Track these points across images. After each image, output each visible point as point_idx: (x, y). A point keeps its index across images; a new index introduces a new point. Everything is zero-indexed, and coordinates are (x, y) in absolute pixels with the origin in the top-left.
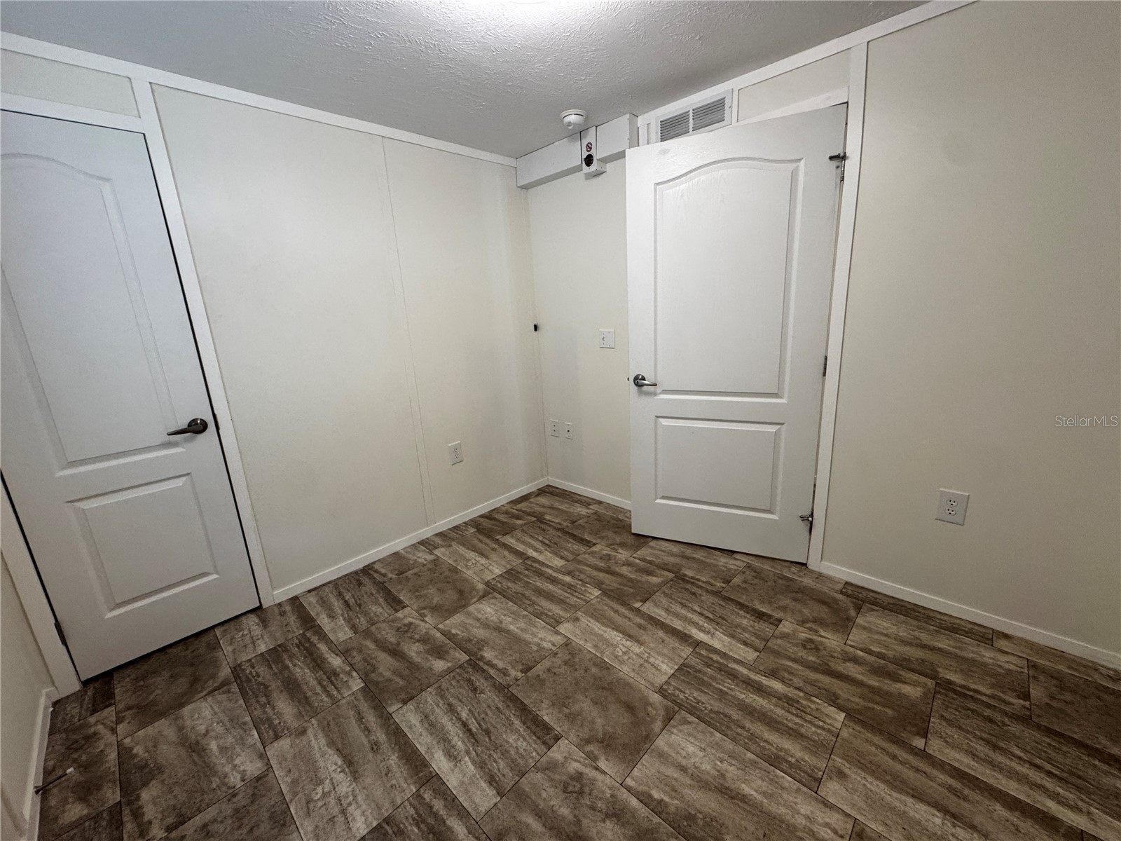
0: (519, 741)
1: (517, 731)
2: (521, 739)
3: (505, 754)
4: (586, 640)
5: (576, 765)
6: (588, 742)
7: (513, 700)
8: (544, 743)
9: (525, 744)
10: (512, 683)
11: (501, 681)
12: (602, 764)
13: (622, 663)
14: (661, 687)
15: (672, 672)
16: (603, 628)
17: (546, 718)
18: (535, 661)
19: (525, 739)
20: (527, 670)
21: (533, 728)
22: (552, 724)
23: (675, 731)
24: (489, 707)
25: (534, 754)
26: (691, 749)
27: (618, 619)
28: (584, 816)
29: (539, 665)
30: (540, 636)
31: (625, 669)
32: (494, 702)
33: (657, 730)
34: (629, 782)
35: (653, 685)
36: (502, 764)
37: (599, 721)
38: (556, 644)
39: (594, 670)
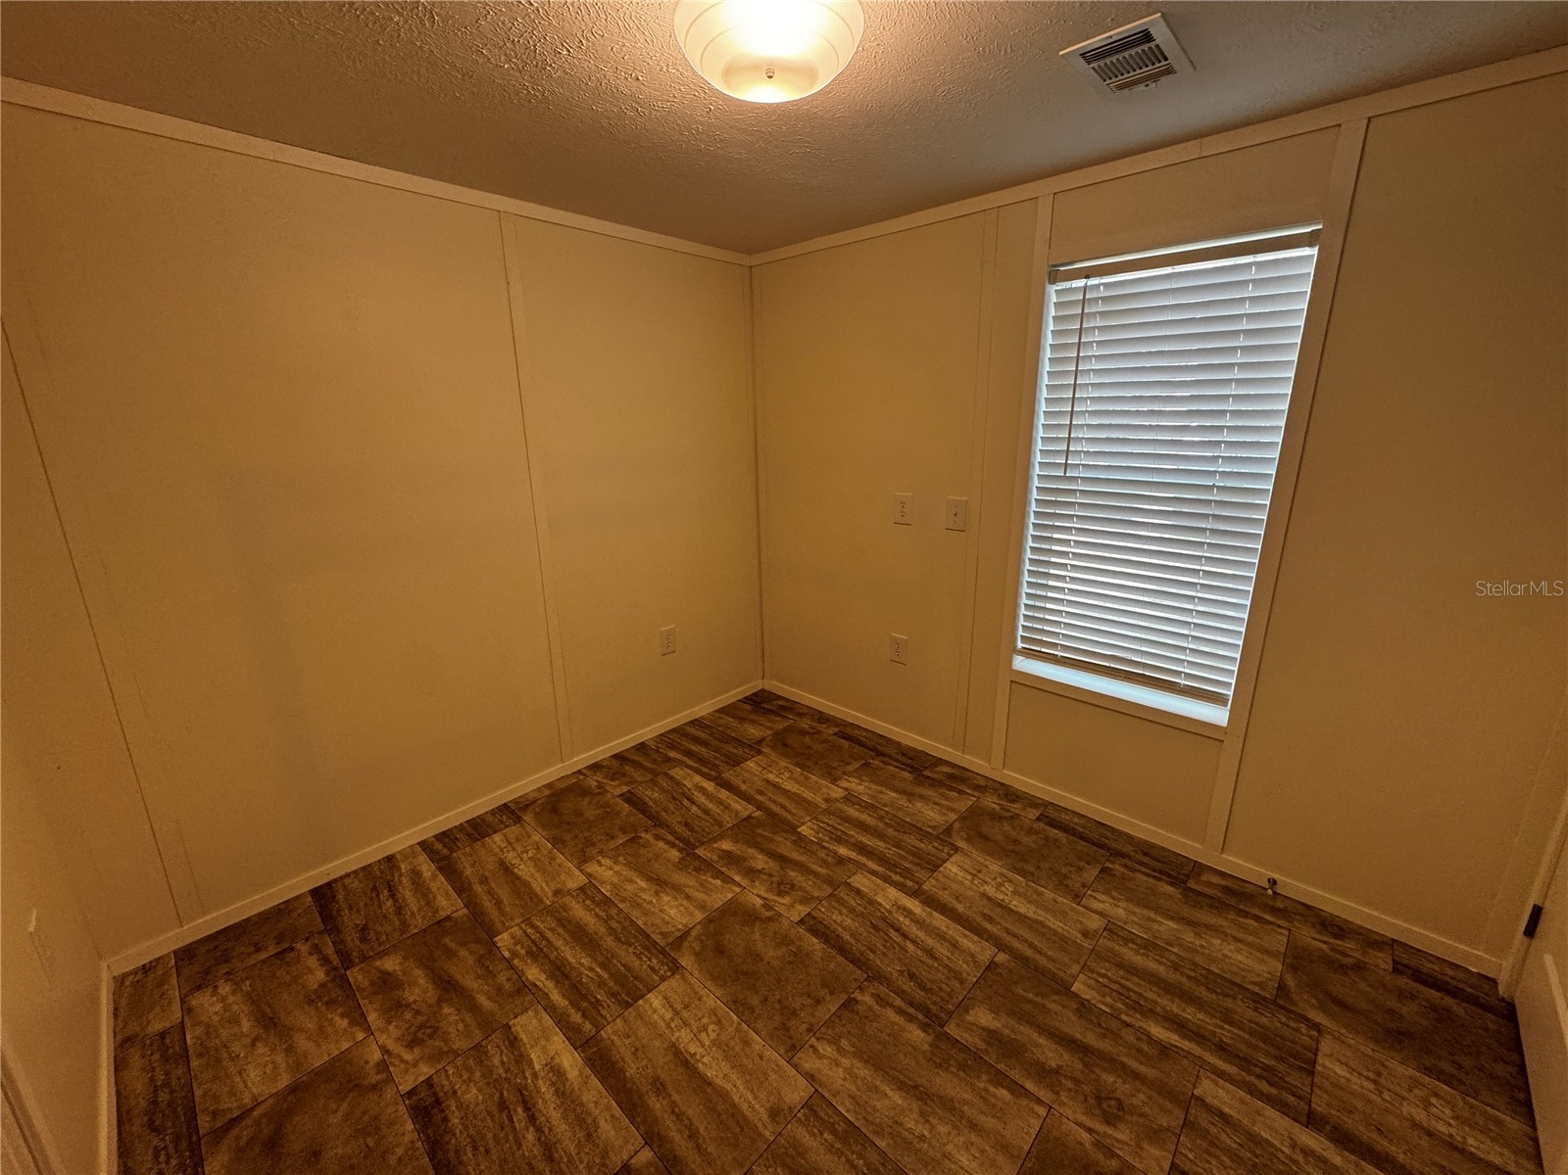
0: (841, 921)
1: (844, 929)
2: (838, 921)
3: (852, 910)
4: (761, 1057)
5: (783, 901)
6: (770, 919)
7: (858, 962)
8: (814, 918)
9: (834, 918)
10: (865, 983)
11: (882, 987)
12: (759, 902)
13: (713, 1012)
14: (673, 974)
15: (649, 996)
16: (728, 1087)
17: (815, 940)
18: (839, 1017)
19: (835, 921)
20: (849, 1004)
21: (828, 932)
22: (808, 935)
23: (680, 927)
24: (885, 954)
25: (823, 910)
26: (673, 912)
27: (694, 1111)
28: (778, 872)
29: (833, 1010)
30: (840, 1070)
31: (711, 1001)
32: (881, 960)
33: (699, 927)
34: (738, 890)
35: (684, 979)
36: (852, 902)
37: (757, 936)
38: (811, 1050)
39: (755, 1000)
